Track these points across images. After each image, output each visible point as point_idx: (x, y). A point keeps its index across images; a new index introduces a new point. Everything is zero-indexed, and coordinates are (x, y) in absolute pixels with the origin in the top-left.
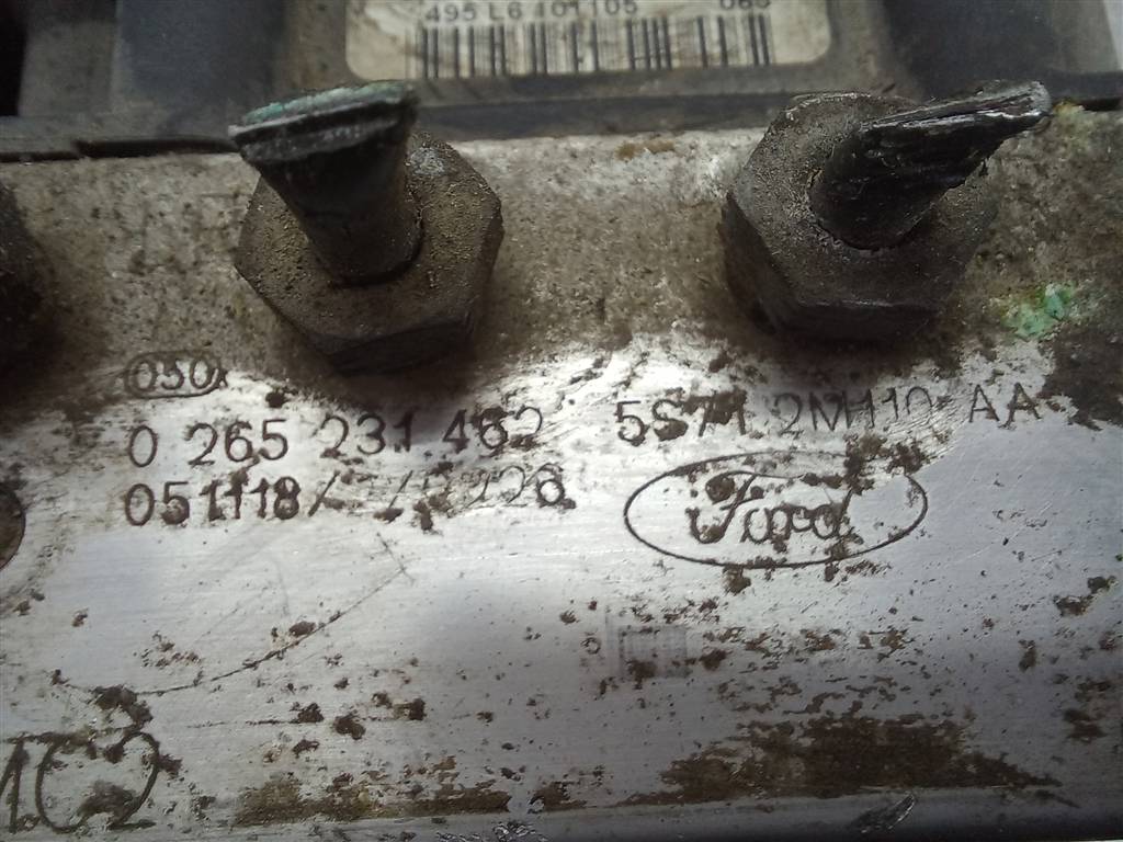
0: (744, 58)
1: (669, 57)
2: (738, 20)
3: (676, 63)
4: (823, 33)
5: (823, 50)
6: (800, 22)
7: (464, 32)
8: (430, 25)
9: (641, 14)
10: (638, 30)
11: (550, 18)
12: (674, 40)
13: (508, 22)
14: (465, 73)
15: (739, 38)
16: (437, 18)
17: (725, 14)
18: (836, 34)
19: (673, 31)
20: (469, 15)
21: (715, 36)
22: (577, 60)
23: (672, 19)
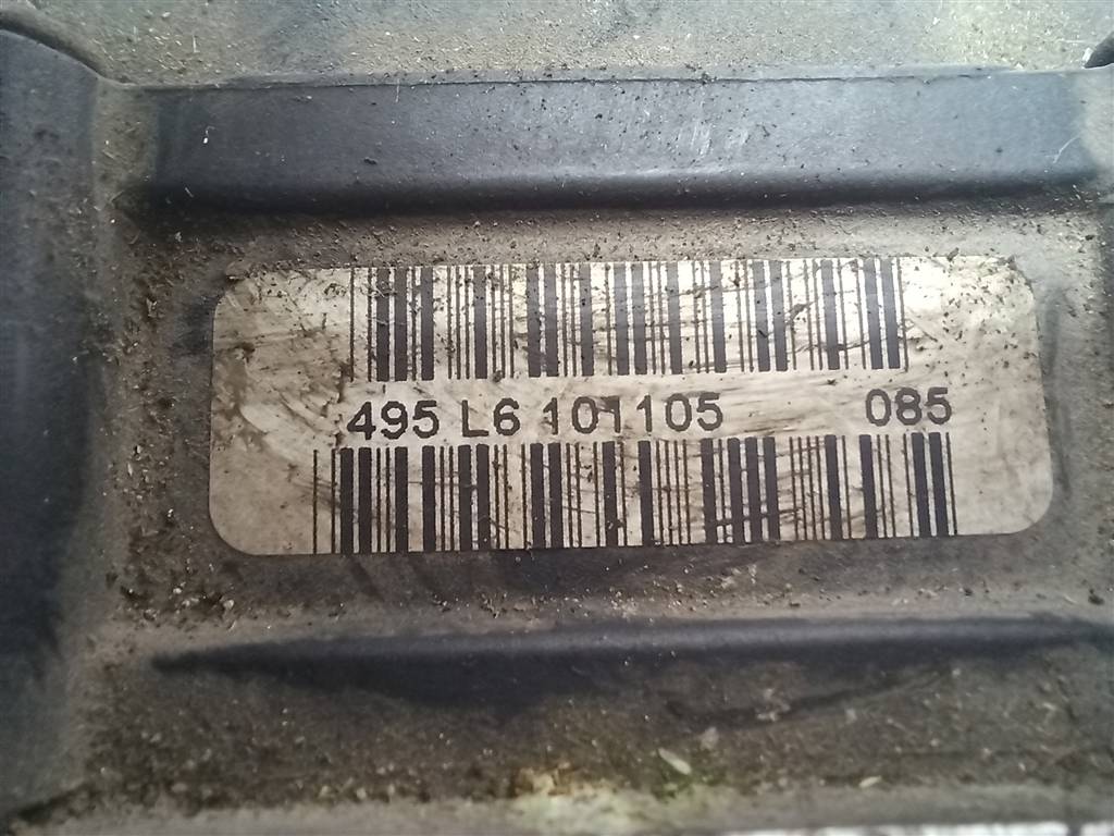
0: (904, 524)
1: (774, 517)
2: (896, 447)
3: (786, 532)
4: (1042, 475)
5: (1040, 510)
6: (1003, 456)
7: (415, 460)
8: (356, 442)
9: (727, 430)
10: (722, 461)
11: (568, 434)
12: (784, 485)
13: (494, 440)
14: (416, 544)
15: (897, 482)
16: (369, 430)
17: (873, 431)
18: (1063, 478)
19: (783, 465)
20: (425, 425)
21: (856, 479)
22: (613, 523)
23: (782, 440)
